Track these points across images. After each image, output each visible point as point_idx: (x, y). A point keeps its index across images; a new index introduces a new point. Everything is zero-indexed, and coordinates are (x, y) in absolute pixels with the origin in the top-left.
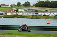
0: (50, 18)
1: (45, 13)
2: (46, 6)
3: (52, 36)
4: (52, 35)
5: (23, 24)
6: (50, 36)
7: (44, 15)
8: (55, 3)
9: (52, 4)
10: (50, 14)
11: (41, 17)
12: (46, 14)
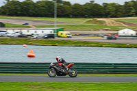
0: (35, 41)
1: (22, 31)
2: (25, 13)
3: (39, 85)
4: (39, 83)
5: (57, 59)
6: (35, 86)
7: (19, 36)
8: (46, 6)
9: (38, 7)
10: (36, 32)
11: (13, 40)
12: (25, 32)
